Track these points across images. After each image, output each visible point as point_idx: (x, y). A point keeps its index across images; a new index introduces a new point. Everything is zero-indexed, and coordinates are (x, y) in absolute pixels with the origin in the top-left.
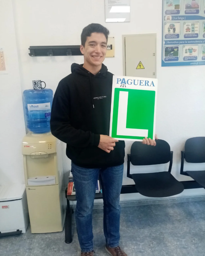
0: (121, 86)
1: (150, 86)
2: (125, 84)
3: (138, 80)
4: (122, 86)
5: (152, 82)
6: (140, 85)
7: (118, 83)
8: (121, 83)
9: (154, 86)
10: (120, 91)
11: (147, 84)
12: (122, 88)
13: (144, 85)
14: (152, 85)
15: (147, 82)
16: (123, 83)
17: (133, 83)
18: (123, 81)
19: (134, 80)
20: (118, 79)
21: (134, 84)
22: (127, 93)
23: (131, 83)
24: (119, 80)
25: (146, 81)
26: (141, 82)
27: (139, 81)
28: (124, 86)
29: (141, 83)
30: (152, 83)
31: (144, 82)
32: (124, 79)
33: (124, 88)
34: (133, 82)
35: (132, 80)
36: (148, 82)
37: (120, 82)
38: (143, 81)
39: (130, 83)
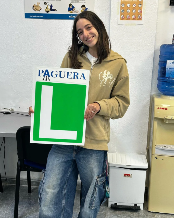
0: (43, 80)
1: (80, 79)
2: (49, 76)
3: (65, 72)
4: (45, 79)
5: (83, 74)
6: (68, 77)
7: (39, 75)
8: (44, 76)
9: (84, 79)
10: (43, 86)
11: (76, 77)
12: (45, 81)
13: (73, 77)
14: (83, 78)
15: (76, 74)
16: (46, 76)
17: (58, 76)
18: (47, 73)
19: (60, 72)
20: (39, 71)
21: (60, 77)
22: (52, 87)
23: (57, 75)
24: (41, 72)
25: (74, 73)
26: (69, 74)
27: (66, 74)
28: (48, 79)
29: (69, 76)
30: (82, 76)
31: (73, 74)
32: (47, 71)
33: (48, 81)
34: (59, 74)
35: (57, 72)
36: (78, 74)
37: (42, 75)
38: (71, 73)
39: (55, 76)
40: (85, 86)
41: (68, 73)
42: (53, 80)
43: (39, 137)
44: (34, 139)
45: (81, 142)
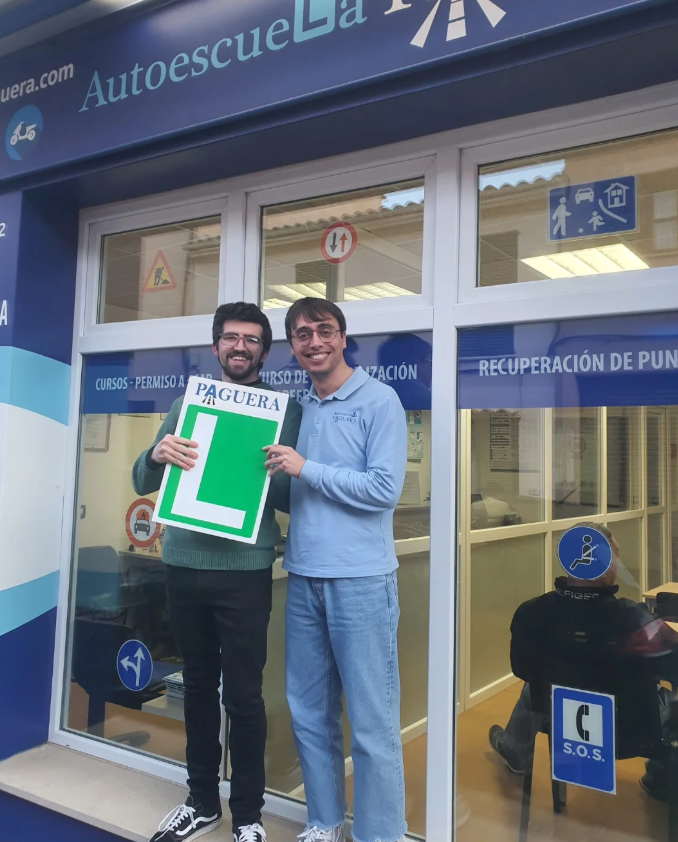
40: (276, 423)
41: (250, 395)
42: (220, 405)
43: (172, 512)
44: (160, 515)
45: (249, 536)
